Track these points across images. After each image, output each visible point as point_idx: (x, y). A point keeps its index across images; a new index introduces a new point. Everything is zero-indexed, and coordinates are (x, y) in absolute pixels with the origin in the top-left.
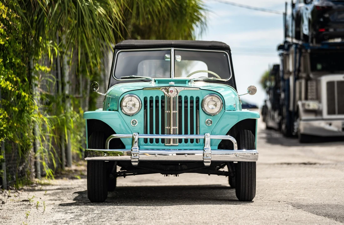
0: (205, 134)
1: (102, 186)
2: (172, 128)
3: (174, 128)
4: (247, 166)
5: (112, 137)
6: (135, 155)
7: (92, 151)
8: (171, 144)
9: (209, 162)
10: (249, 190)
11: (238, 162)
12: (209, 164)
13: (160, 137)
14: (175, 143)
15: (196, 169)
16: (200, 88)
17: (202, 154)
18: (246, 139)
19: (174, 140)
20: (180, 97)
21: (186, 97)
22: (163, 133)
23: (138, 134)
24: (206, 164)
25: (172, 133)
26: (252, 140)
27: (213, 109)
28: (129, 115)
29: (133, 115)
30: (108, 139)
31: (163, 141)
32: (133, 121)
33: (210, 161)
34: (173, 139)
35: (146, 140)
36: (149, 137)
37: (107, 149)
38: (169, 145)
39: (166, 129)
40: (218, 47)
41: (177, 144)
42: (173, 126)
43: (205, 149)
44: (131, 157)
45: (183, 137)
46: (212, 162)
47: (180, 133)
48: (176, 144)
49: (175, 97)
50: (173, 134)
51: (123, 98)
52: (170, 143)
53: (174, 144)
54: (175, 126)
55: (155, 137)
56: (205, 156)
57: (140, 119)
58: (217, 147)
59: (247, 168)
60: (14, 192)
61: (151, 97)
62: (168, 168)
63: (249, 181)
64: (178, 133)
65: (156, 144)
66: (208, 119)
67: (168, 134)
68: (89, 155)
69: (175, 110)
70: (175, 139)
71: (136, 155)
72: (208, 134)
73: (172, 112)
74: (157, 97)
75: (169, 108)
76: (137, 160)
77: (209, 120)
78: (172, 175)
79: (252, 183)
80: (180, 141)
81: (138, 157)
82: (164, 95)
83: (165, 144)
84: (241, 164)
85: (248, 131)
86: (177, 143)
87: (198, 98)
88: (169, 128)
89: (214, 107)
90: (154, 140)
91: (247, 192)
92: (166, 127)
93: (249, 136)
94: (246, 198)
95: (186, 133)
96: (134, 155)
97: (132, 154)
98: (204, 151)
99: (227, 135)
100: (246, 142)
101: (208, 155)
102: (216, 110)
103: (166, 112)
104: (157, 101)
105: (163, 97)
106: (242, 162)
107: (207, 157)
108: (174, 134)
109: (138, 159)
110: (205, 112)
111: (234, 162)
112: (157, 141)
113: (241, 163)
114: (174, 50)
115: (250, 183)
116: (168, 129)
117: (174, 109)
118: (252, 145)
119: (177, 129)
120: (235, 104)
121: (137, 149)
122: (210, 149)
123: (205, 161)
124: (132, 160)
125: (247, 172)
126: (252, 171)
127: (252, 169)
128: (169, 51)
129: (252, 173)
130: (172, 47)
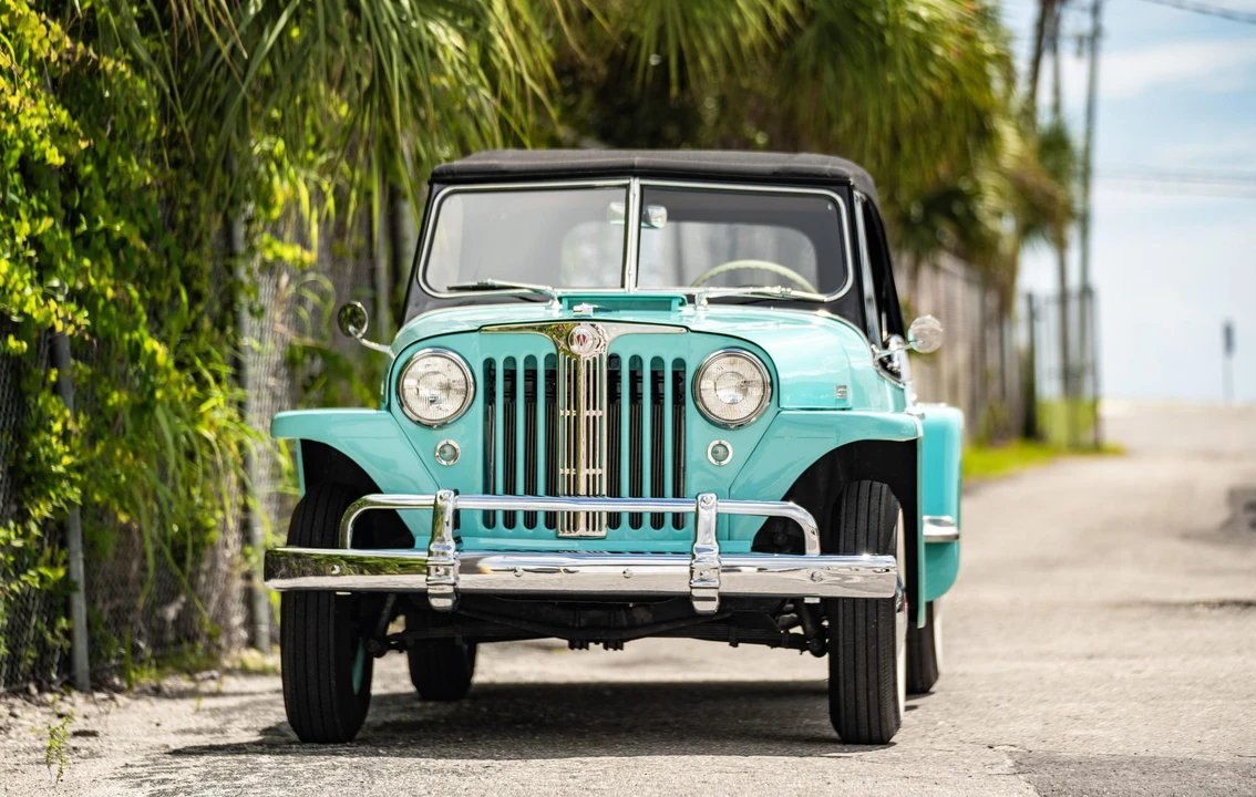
0: (699, 498)
1: (333, 682)
2: (583, 472)
3: (592, 471)
5: (367, 502)
6: (442, 570)
7: (297, 556)
8: (578, 533)
9: (713, 599)
10: (871, 701)
11: (822, 599)
12: (712, 607)
13: (541, 505)
14: (594, 529)
15: (683, 625)
16: (687, 328)
17: (687, 569)
18: (863, 516)
19: (592, 520)
20: (614, 359)
21: (636, 361)
22: (552, 491)
23: (457, 493)
24: (699, 606)
25: (583, 490)
26: (882, 518)
27: (733, 403)
28: (429, 426)
29: (443, 425)
30: (351, 508)
31: (551, 519)
32: (443, 447)
33: (713, 593)
34: (588, 513)
35: (489, 518)
36: (500, 503)
37: (344, 547)
38: (573, 534)
39: (563, 475)
40: (807, 175)
41: (603, 533)
42: (588, 467)
43: (699, 550)
44: (427, 580)
45: (625, 506)
46: (725, 599)
47: (614, 492)
48: (597, 533)
49: (595, 359)
50: (588, 495)
51: (407, 363)
52: (575, 529)
53: (591, 533)
54: (594, 467)
55: (520, 504)
56: (696, 576)
57: (467, 439)
58: (749, 544)
59: (861, 622)
60: (104, 700)
61: (511, 361)
62: (583, 621)
63: (870, 669)
64: (604, 492)
65: (525, 530)
66: (717, 442)
67: (569, 495)
68: (284, 570)
69: (594, 408)
70: (594, 513)
71: (447, 573)
72: (709, 496)
73: (584, 413)
74: (530, 360)
75: (574, 401)
76: (450, 590)
77: (720, 444)
78: (597, 643)
79: (882, 679)
80: (614, 520)
81: (452, 580)
82: (554, 351)
83: (557, 532)
84: (840, 608)
85: (877, 484)
86: (600, 530)
87: (679, 364)
88: (573, 473)
89: (739, 396)
90: (520, 519)
91: (863, 709)
92: (563, 471)
93: (874, 502)
94: (864, 732)
95: (636, 492)
96: (437, 570)
97: (432, 569)
98: (694, 557)
99: (786, 498)
100: (862, 525)
101: (706, 574)
102: (746, 407)
103: (563, 413)
104: (531, 375)
105: (551, 359)
106: (844, 598)
107: (702, 580)
108: (592, 494)
109: (454, 584)
110: (705, 415)
111: (807, 600)
112: (531, 519)
113: (840, 603)
114: (642, 187)
115: (872, 677)
116: (569, 476)
117: (593, 403)
118: (882, 535)
119: (600, 475)
120: (845, 387)
121: (449, 548)
122: (717, 550)
123: (696, 593)
124: (430, 591)
125: (860, 637)
126: (880, 633)
127: (881, 626)
128: (624, 191)
129: (880, 639)
130: (635, 175)
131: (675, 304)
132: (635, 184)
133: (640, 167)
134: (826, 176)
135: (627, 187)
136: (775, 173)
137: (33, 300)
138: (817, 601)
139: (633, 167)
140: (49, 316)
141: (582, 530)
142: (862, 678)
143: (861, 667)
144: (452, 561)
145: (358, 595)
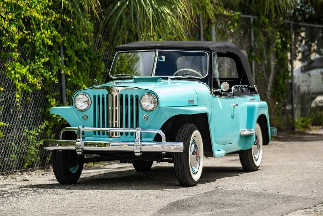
0: (137, 128)
3: (116, 122)
4: (179, 156)
6: (79, 145)
9: (139, 153)
10: (183, 177)
11: (166, 152)
12: (139, 154)
14: (117, 136)
16: (138, 88)
18: (182, 132)
19: (117, 133)
21: (127, 96)
22: (108, 127)
23: (83, 127)
24: (136, 154)
25: (114, 126)
26: (187, 133)
27: (149, 106)
29: (84, 111)
30: (61, 131)
31: (107, 133)
32: (84, 116)
33: (139, 151)
34: (115, 132)
35: (95, 133)
37: (60, 140)
38: (112, 137)
40: (200, 48)
41: (119, 136)
42: (115, 121)
43: (136, 141)
44: (76, 148)
45: (125, 130)
46: (142, 153)
47: (122, 127)
48: (118, 137)
49: (117, 95)
51: (76, 96)
52: (112, 135)
53: (116, 136)
56: (135, 147)
58: (152, 139)
59: (179, 158)
61: (99, 95)
63: (182, 169)
64: (119, 126)
65: (99, 136)
66: (145, 115)
67: (111, 128)
69: (117, 107)
70: (117, 132)
71: (80, 146)
72: (139, 128)
73: (114, 108)
74: (103, 95)
75: (112, 105)
76: (81, 150)
77: (146, 115)
80: (122, 133)
81: (81, 147)
82: (108, 94)
83: (109, 136)
86: (118, 136)
87: (137, 97)
88: (112, 122)
89: (150, 104)
92: (110, 122)
95: (127, 127)
97: (77, 145)
98: (135, 143)
101: (137, 147)
102: (151, 106)
103: (110, 108)
106: (175, 152)
108: (116, 127)
109: (82, 149)
110: (143, 109)
111: (163, 153)
112: (103, 133)
113: (175, 153)
115: (183, 171)
119: (118, 123)
120: (194, 100)
121: (81, 140)
122: (140, 141)
123: (135, 151)
124: (76, 150)
125: (179, 161)
126: (184, 161)
127: (184, 159)
128: (155, 52)
129: (184, 162)
130: (158, 48)
131: (158, 80)
132: (158, 51)
133: (159, 47)
134: (205, 48)
135: (155, 51)
136: (192, 48)
137: (31, 78)
138: (165, 153)
139: (157, 46)
140: (34, 82)
141: (114, 136)
142: (180, 171)
143: (180, 168)
144: (81, 143)
145: (63, 150)
